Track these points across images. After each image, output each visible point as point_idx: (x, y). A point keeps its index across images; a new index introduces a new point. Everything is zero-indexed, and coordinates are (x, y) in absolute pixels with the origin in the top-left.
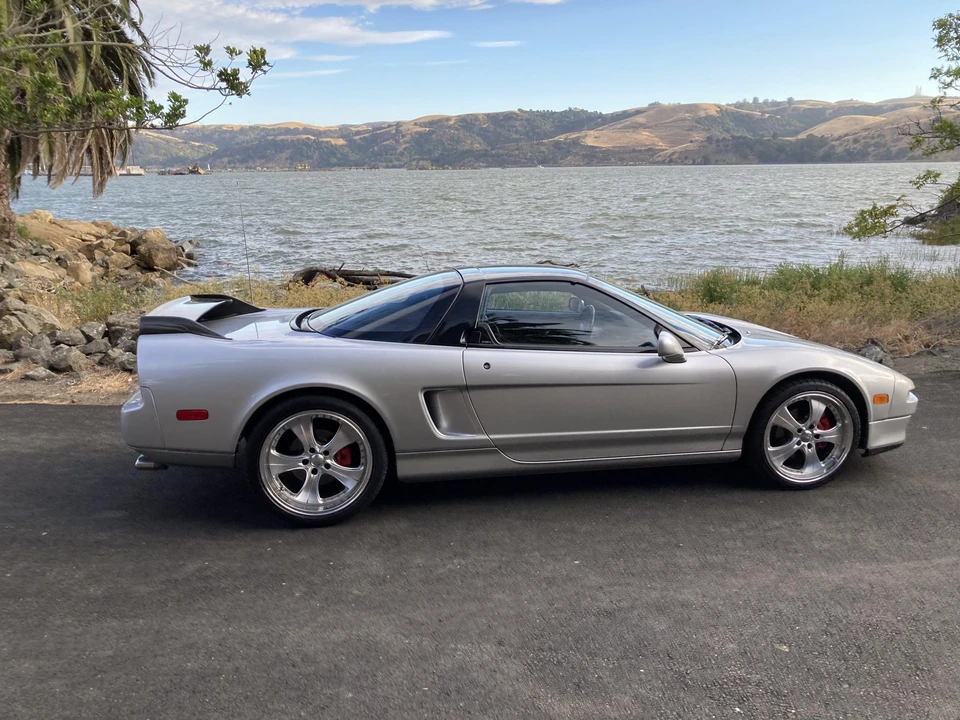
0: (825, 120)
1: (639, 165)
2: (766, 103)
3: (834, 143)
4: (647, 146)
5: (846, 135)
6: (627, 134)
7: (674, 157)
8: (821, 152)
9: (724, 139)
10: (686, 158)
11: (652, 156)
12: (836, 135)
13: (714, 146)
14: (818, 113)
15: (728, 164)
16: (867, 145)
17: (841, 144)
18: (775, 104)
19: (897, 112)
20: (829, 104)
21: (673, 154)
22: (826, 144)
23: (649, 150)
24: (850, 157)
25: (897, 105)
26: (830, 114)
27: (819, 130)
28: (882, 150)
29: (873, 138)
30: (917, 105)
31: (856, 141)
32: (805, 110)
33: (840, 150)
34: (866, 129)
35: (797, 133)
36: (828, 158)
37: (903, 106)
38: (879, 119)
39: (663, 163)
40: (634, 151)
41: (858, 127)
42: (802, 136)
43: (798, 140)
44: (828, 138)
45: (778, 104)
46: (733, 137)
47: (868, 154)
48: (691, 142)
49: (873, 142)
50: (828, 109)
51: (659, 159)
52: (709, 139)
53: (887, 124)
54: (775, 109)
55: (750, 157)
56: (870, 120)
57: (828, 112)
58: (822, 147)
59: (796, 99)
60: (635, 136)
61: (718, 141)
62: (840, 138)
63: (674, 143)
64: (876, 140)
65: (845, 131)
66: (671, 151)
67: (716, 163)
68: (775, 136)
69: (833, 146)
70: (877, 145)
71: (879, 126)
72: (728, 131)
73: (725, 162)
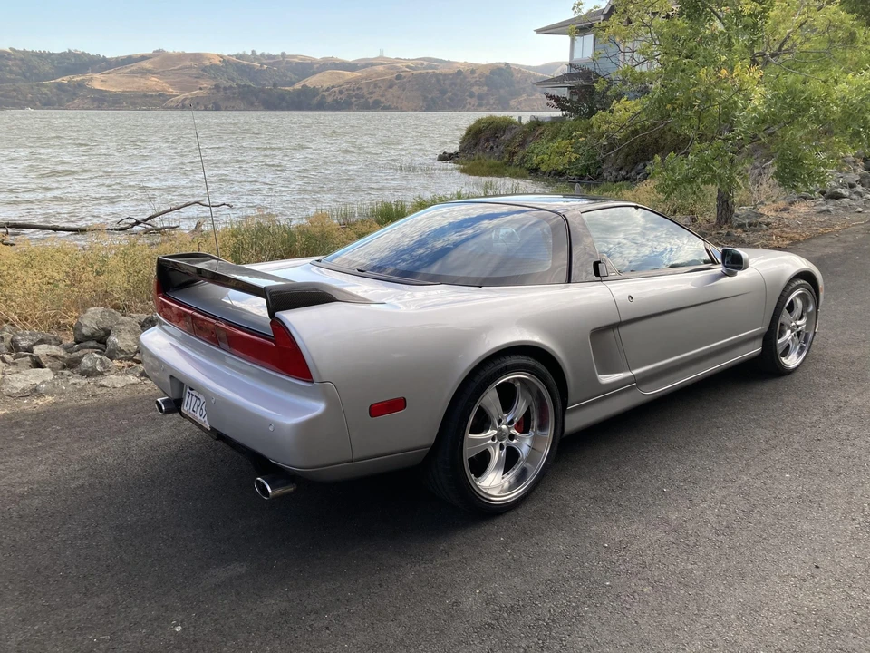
0: (314, 73)
1: (152, 109)
2: (262, 55)
3: (324, 93)
4: (158, 91)
5: (333, 87)
6: (136, 79)
7: (186, 103)
8: (315, 101)
9: (231, 87)
10: (198, 104)
11: (165, 101)
12: (325, 86)
13: (222, 93)
14: (307, 67)
15: (237, 110)
16: (350, 96)
17: (330, 95)
18: (270, 57)
19: (368, 69)
20: (315, 59)
21: (185, 99)
22: (318, 94)
23: (160, 95)
24: (338, 106)
25: (367, 64)
26: (317, 68)
27: (311, 82)
28: (362, 100)
29: (354, 90)
30: (382, 64)
31: (341, 92)
32: (297, 63)
33: (329, 99)
34: (347, 83)
35: (292, 84)
36: (321, 106)
37: (372, 65)
38: (356, 74)
39: (176, 108)
40: (146, 96)
41: (341, 81)
42: (298, 86)
43: (294, 90)
44: (318, 89)
45: (274, 57)
46: (239, 86)
47: (352, 104)
48: (201, 89)
49: (354, 93)
50: (315, 64)
51: (172, 104)
52: (217, 87)
53: (362, 78)
54: (271, 61)
55: (256, 104)
56: (349, 75)
57: (316, 66)
58: (315, 97)
59: (288, 54)
60: (143, 80)
61: (225, 88)
62: (328, 89)
63: (184, 89)
64: (356, 92)
65: (332, 84)
66: (182, 97)
67: (226, 109)
68: (275, 85)
69: (324, 97)
70: (358, 97)
71: (356, 81)
72: (233, 80)
73: (233, 109)
